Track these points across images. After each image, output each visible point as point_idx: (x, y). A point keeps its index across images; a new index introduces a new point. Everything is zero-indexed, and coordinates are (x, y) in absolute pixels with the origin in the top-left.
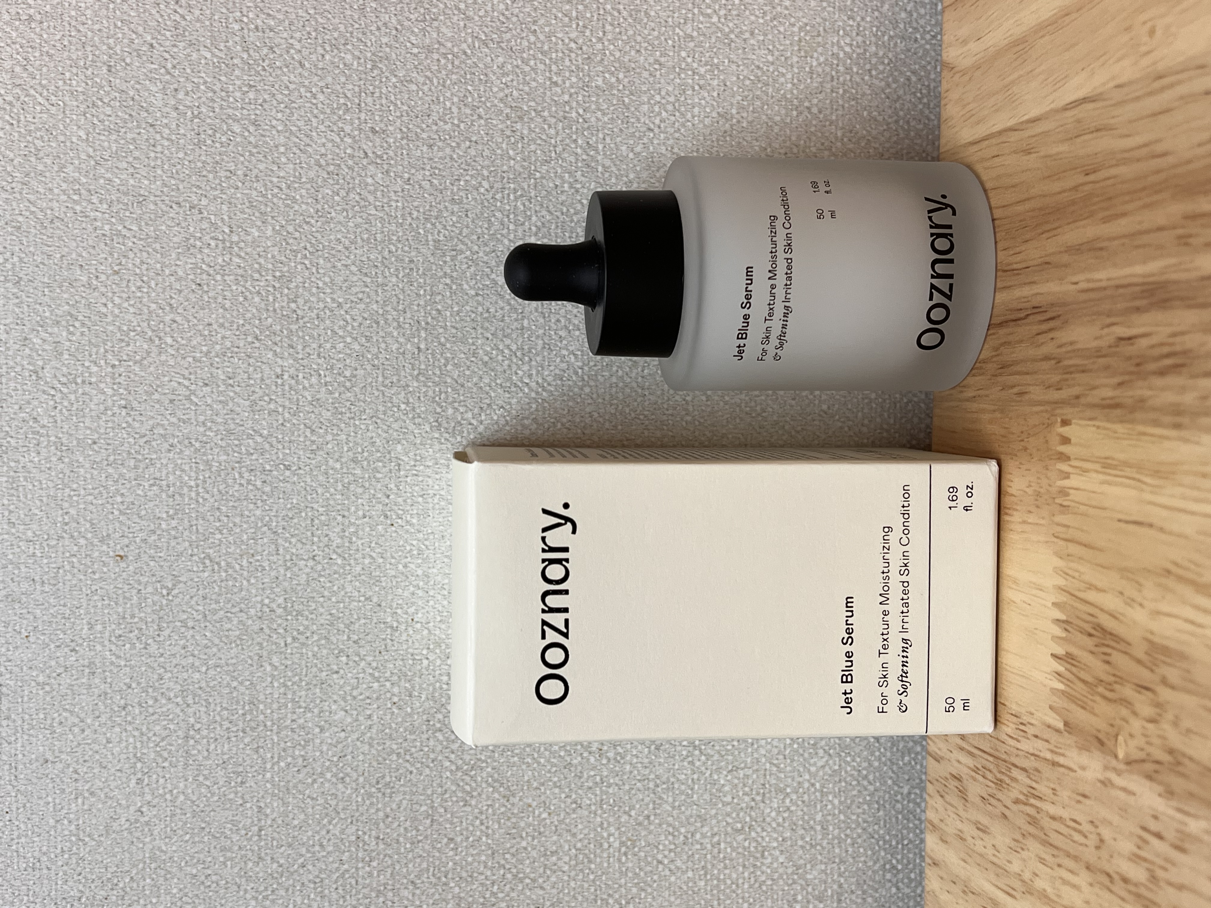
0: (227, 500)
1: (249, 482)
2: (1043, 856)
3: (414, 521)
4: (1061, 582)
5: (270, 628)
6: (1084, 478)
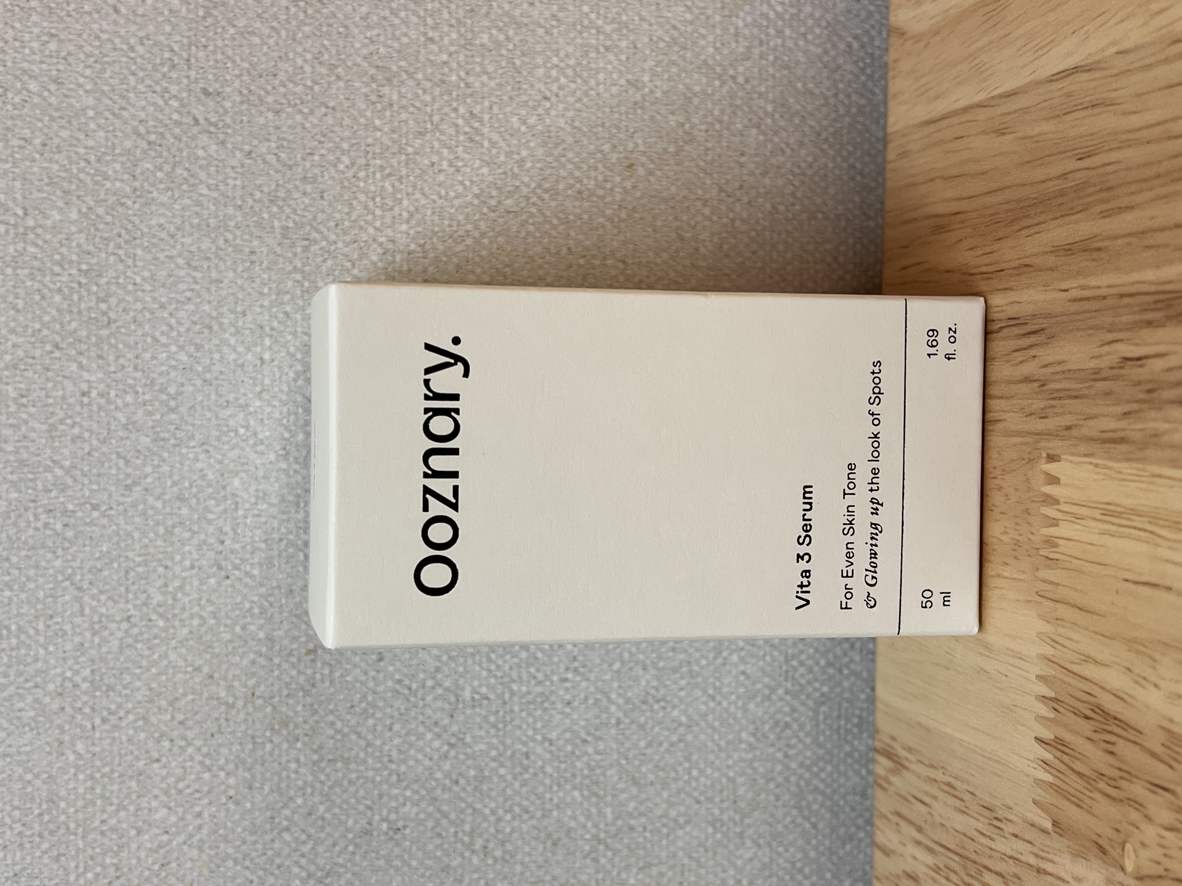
0: (18, 548)
3: (256, 572)
4: (1049, 651)
5: (73, 708)
6: (1077, 527)
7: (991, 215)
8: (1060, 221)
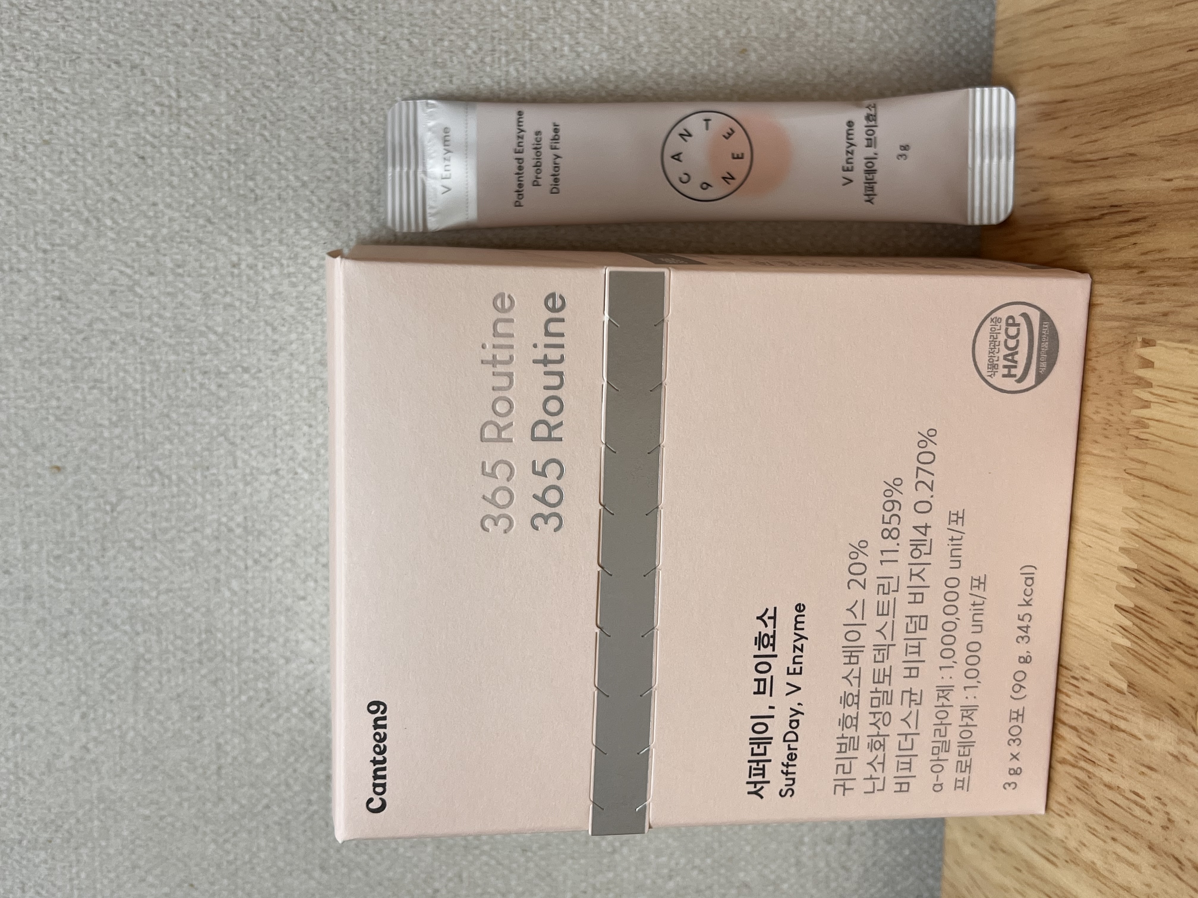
2: (1094, 826)
4: (1134, 525)
6: (1169, 409)
7: (1099, 103)
8: (1168, 112)
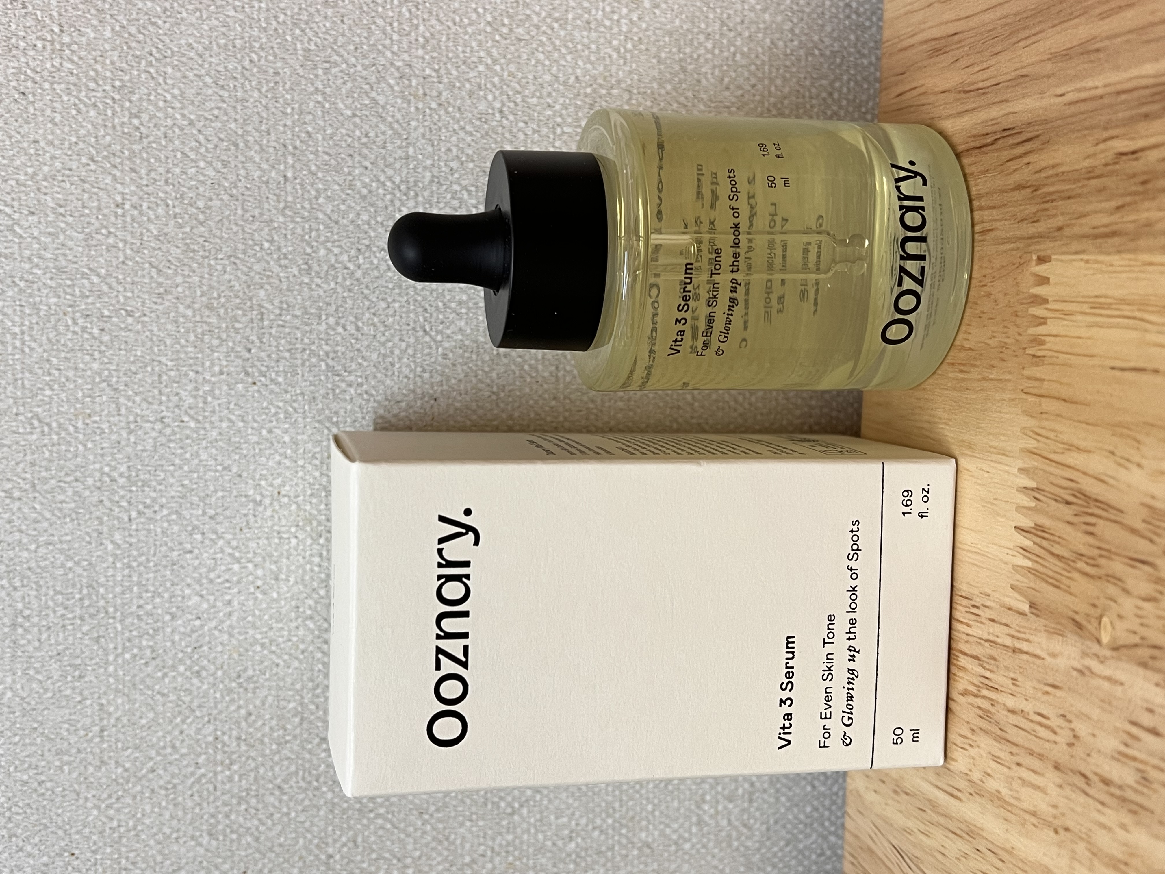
0: (58, 350)
1: (84, 329)
2: (998, 753)
3: (280, 379)
4: (1032, 444)
6: (1066, 323)
7: (988, 31)
8: (1059, 28)
